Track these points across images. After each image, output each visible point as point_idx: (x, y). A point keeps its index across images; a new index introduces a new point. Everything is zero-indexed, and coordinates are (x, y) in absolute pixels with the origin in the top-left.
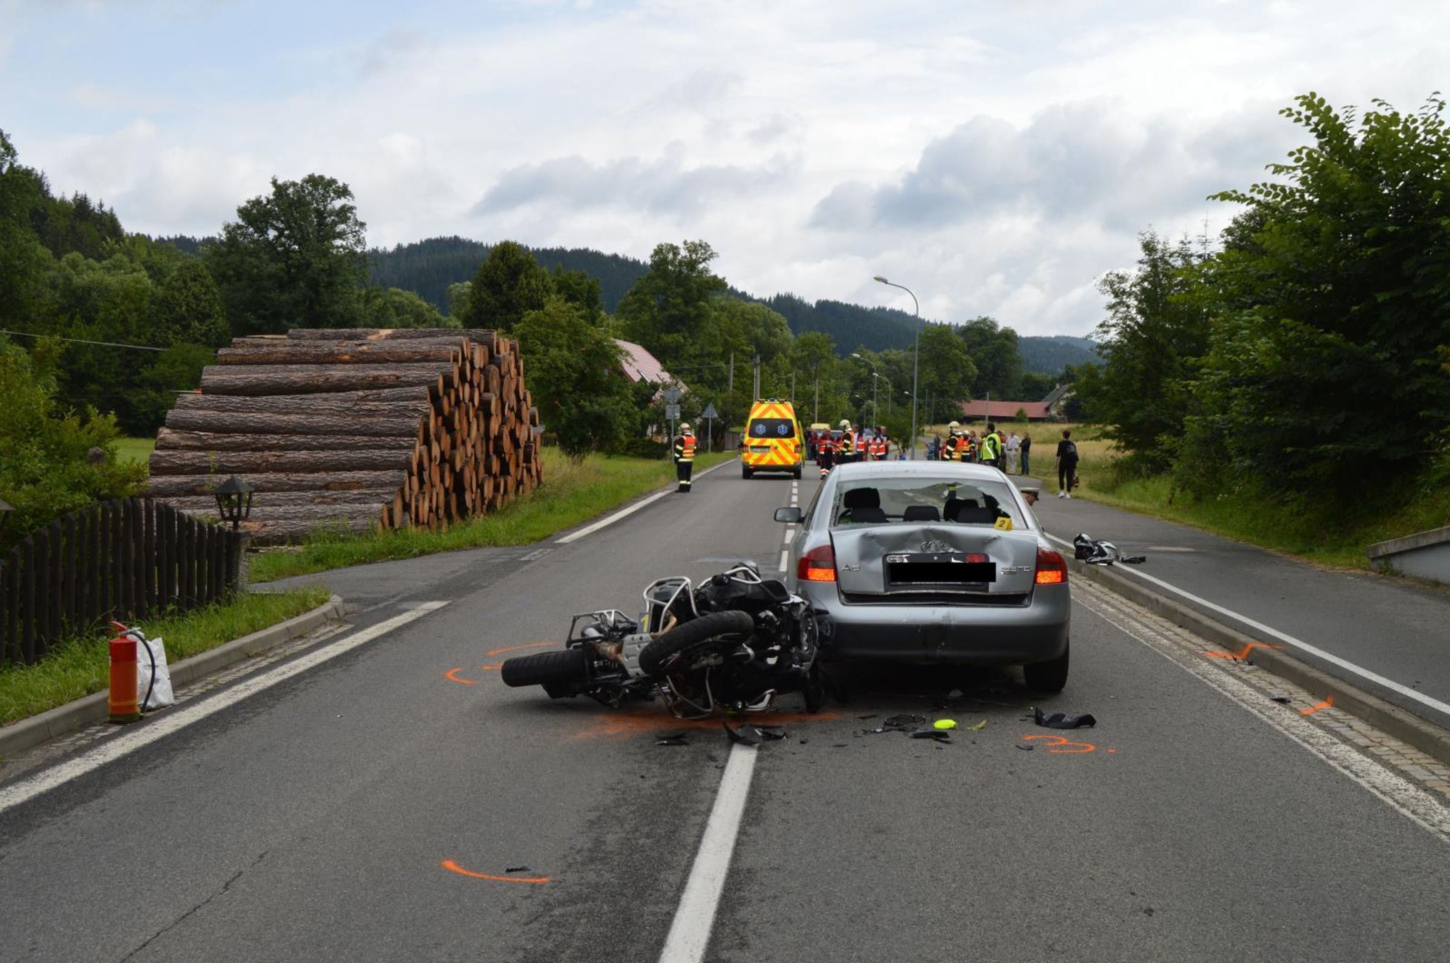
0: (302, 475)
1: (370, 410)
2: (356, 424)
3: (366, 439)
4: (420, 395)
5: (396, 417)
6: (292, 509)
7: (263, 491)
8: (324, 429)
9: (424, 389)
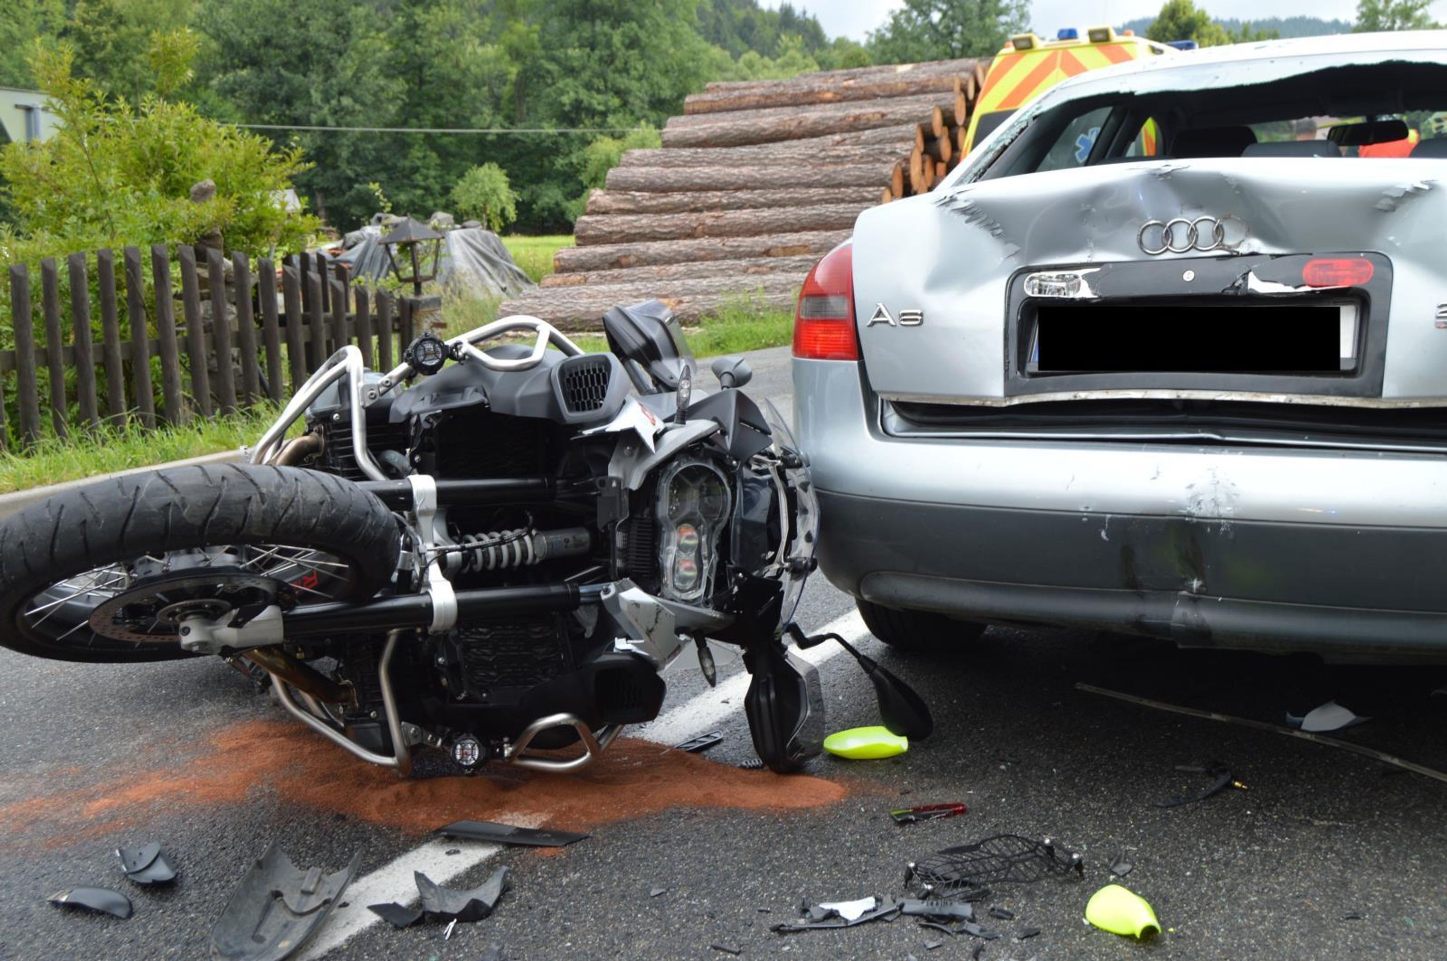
0: (740, 239)
1: (838, 157)
2: (816, 174)
3: (822, 191)
4: (907, 135)
5: (867, 162)
6: (717, 281)
7: (695, 260)
8: (779, 182)
9: (913, 128)
